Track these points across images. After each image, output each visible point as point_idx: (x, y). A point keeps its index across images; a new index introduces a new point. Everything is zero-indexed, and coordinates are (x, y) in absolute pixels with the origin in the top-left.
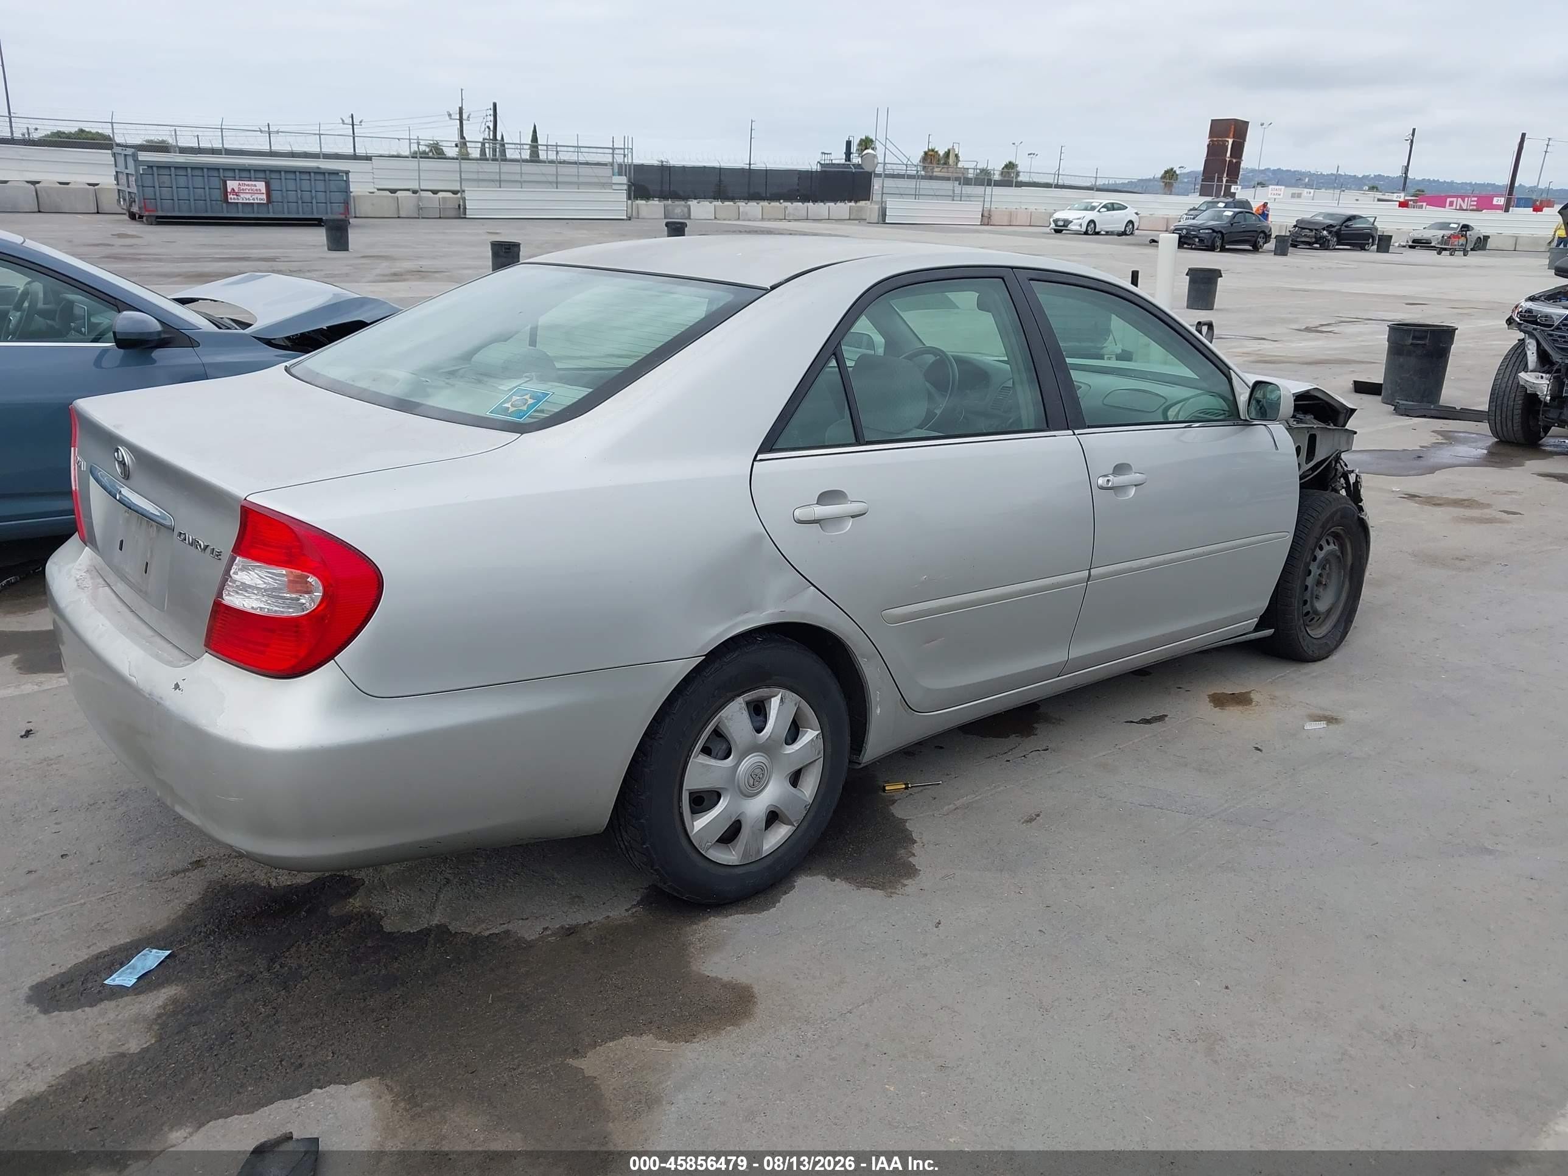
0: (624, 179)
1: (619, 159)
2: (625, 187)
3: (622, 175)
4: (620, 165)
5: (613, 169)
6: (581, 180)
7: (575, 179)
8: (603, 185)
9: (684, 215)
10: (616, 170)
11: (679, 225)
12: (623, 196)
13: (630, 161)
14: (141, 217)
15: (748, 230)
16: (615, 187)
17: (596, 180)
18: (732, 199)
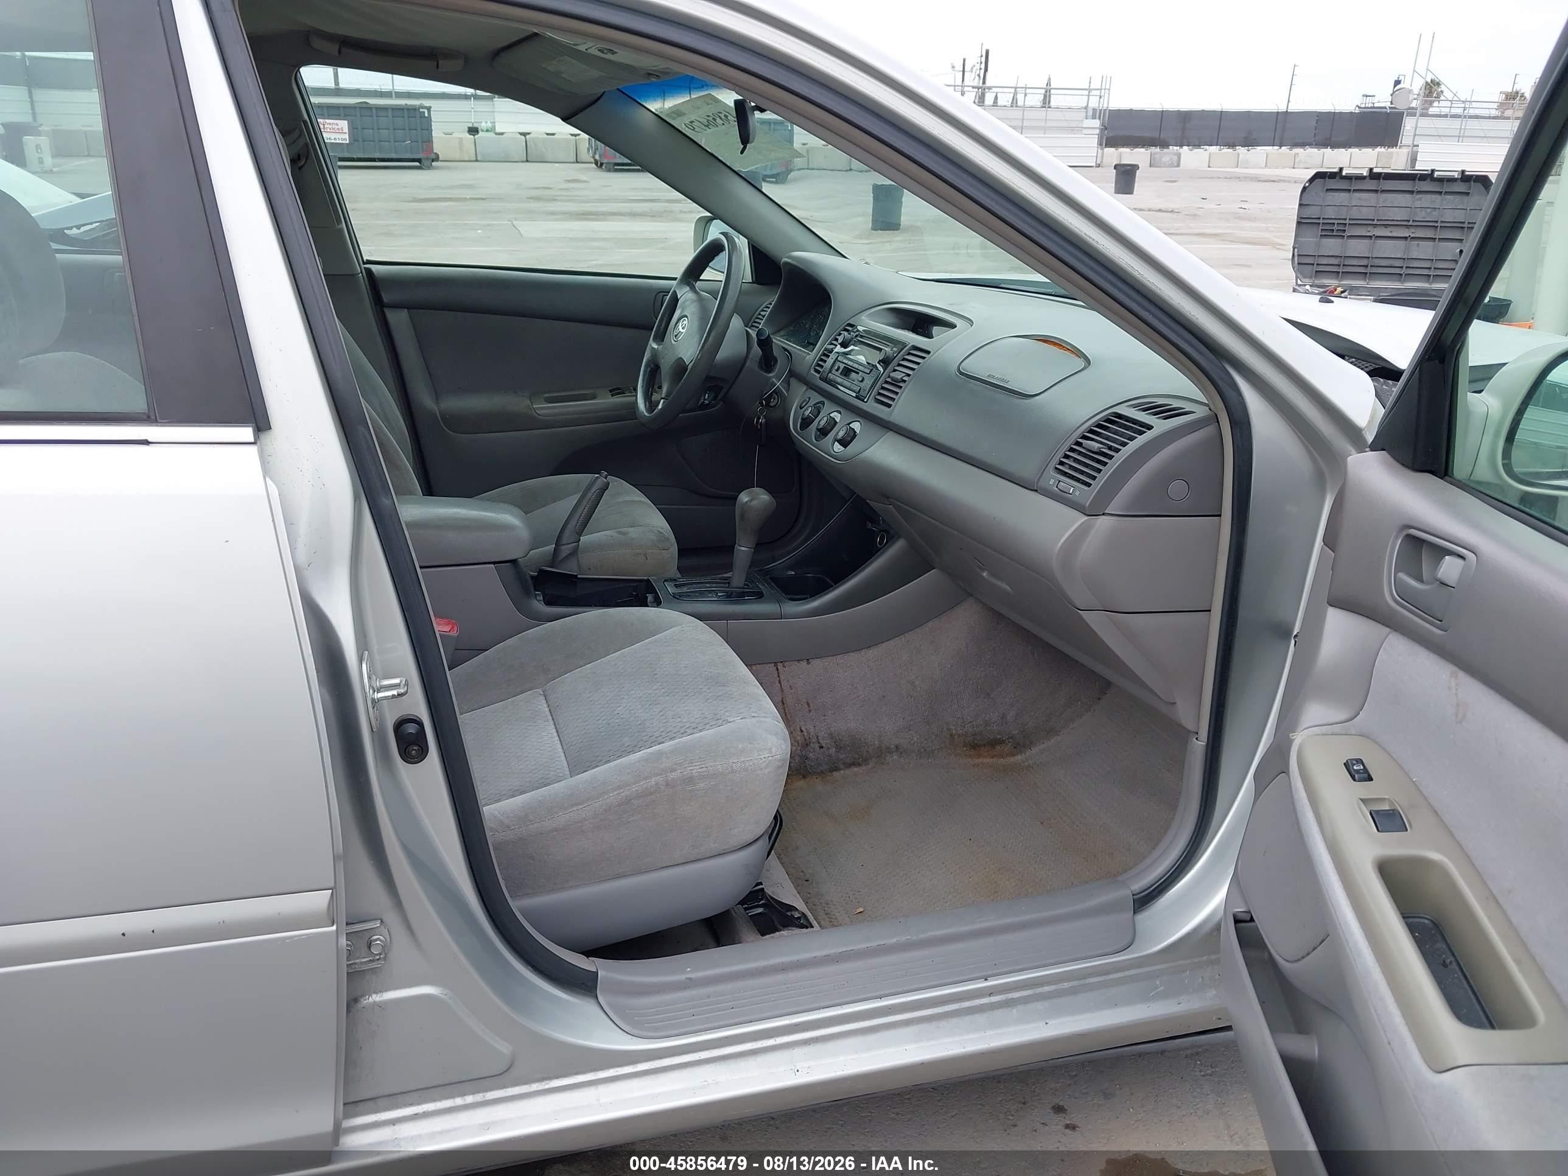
0: (1097, 123)
1: (1094, 103)
2: (1098, 131)
3: (1095, 119)
4: (1094, 110)
5: (1087, 112)
6: (1049, 124)
7: (1043, 124)
8: (1072, 130)
9: (1172, 163)
10: (1090, 113)
11: (1129, 167)
12: (1095, 141)
13: (1105, 106)
14: (602, 164)
15: (1229, 176)
16: (1085, 131)
17: (1065, 124)
18: (1232, 145)
